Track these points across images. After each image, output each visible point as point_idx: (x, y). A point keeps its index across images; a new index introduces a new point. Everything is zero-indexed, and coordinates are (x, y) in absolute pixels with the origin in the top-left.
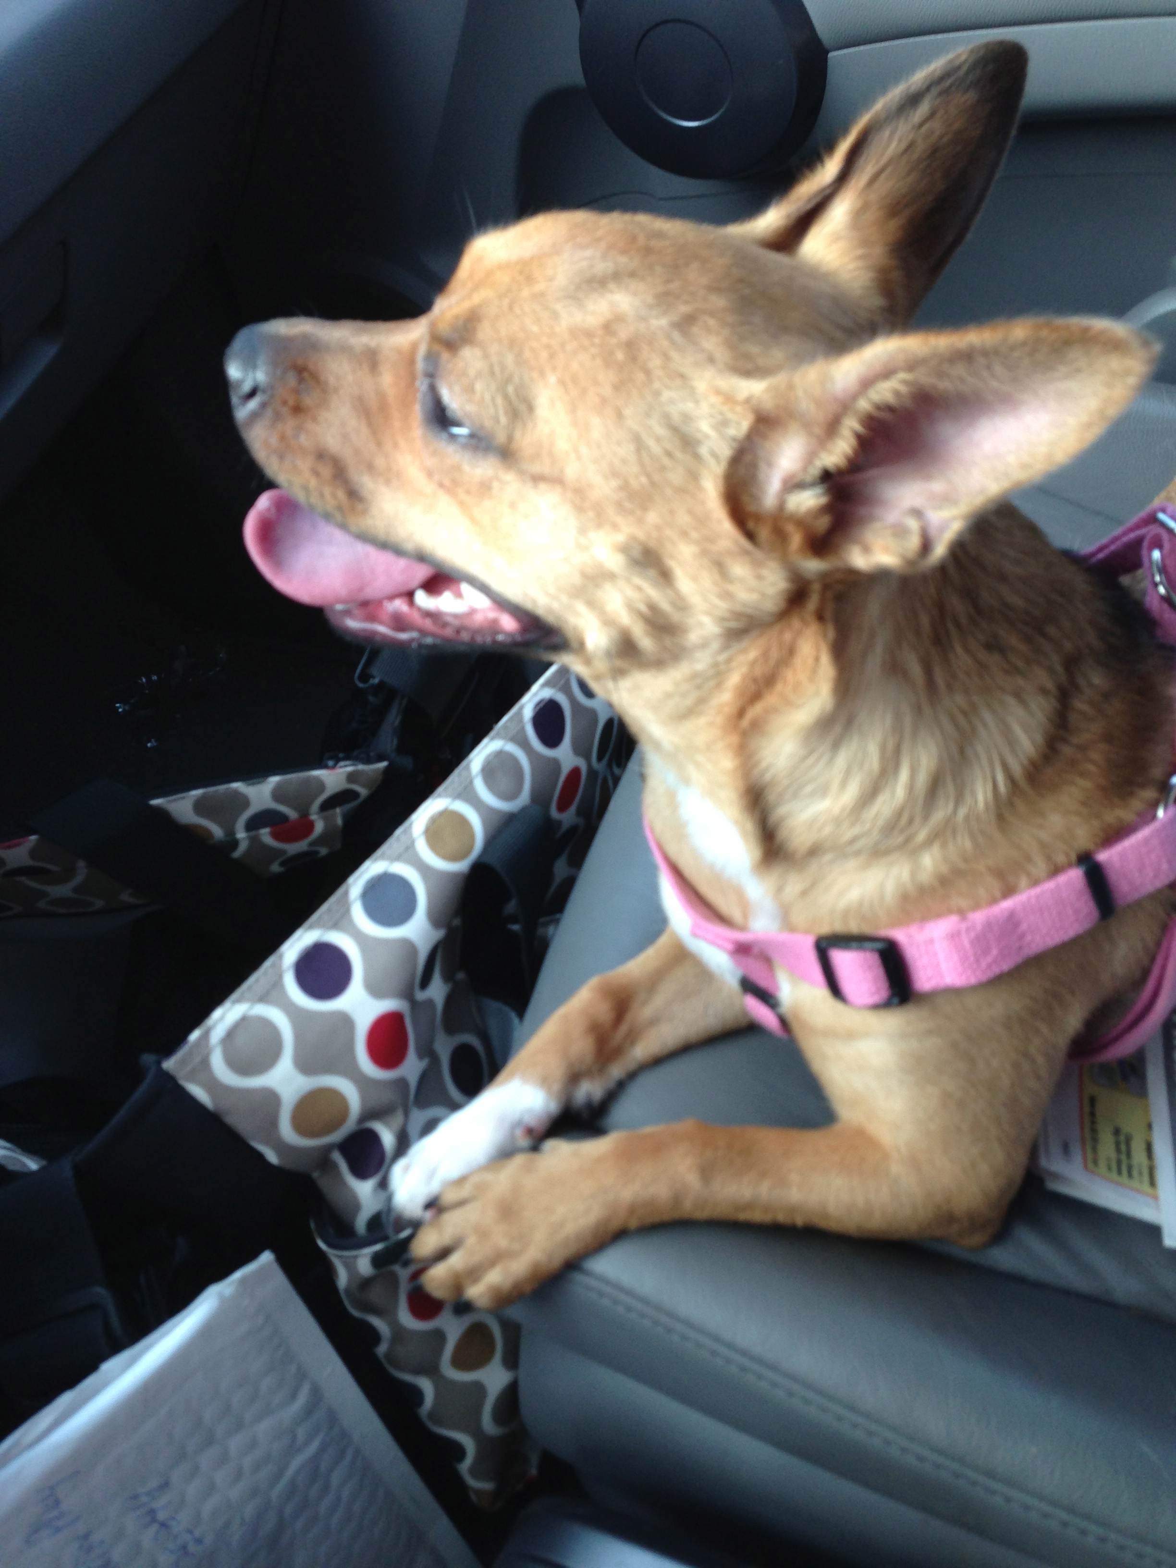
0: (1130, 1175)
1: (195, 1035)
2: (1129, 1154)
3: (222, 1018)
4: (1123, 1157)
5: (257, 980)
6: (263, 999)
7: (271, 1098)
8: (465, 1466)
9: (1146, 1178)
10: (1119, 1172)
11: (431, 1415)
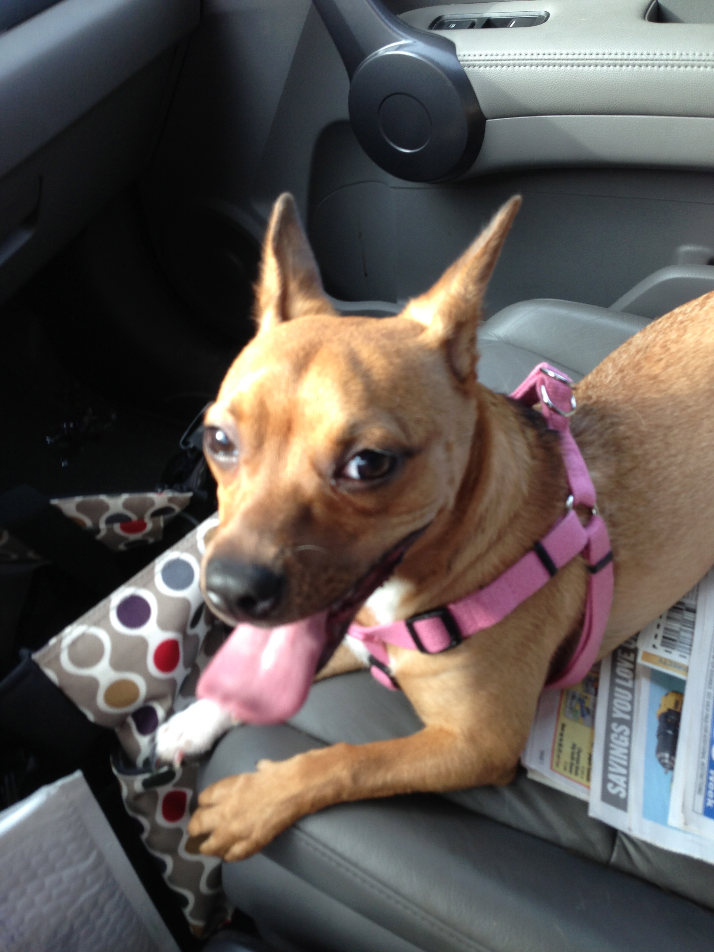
0: (576, 773)
1: (53, 641)
2: (578, 761)
3: (70, 633)
4: (575, 762)
5: (94, 613)
6: (97, 624)
7: (93, 683)
8: (187, 911)
9: (585, 776)
10: (571, 771)
11: (171, 878)
